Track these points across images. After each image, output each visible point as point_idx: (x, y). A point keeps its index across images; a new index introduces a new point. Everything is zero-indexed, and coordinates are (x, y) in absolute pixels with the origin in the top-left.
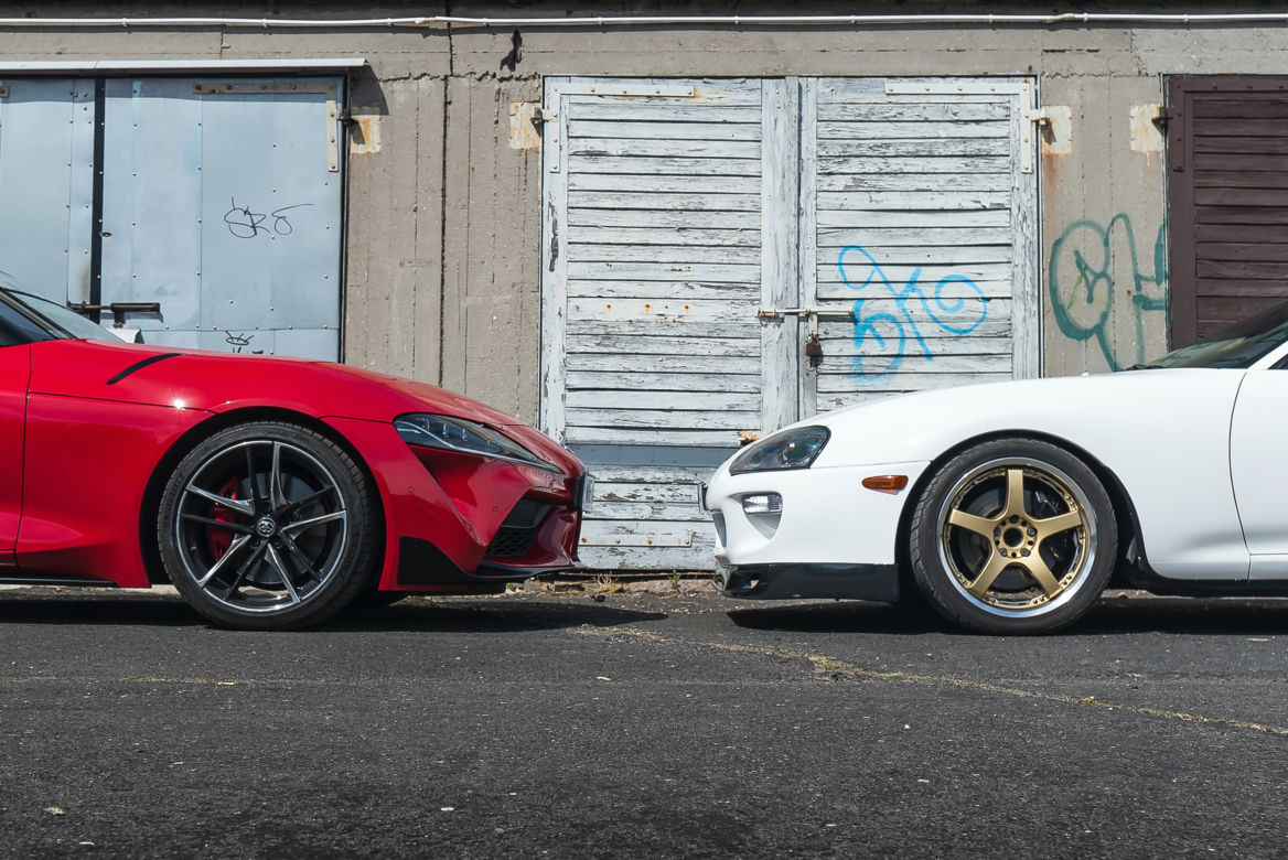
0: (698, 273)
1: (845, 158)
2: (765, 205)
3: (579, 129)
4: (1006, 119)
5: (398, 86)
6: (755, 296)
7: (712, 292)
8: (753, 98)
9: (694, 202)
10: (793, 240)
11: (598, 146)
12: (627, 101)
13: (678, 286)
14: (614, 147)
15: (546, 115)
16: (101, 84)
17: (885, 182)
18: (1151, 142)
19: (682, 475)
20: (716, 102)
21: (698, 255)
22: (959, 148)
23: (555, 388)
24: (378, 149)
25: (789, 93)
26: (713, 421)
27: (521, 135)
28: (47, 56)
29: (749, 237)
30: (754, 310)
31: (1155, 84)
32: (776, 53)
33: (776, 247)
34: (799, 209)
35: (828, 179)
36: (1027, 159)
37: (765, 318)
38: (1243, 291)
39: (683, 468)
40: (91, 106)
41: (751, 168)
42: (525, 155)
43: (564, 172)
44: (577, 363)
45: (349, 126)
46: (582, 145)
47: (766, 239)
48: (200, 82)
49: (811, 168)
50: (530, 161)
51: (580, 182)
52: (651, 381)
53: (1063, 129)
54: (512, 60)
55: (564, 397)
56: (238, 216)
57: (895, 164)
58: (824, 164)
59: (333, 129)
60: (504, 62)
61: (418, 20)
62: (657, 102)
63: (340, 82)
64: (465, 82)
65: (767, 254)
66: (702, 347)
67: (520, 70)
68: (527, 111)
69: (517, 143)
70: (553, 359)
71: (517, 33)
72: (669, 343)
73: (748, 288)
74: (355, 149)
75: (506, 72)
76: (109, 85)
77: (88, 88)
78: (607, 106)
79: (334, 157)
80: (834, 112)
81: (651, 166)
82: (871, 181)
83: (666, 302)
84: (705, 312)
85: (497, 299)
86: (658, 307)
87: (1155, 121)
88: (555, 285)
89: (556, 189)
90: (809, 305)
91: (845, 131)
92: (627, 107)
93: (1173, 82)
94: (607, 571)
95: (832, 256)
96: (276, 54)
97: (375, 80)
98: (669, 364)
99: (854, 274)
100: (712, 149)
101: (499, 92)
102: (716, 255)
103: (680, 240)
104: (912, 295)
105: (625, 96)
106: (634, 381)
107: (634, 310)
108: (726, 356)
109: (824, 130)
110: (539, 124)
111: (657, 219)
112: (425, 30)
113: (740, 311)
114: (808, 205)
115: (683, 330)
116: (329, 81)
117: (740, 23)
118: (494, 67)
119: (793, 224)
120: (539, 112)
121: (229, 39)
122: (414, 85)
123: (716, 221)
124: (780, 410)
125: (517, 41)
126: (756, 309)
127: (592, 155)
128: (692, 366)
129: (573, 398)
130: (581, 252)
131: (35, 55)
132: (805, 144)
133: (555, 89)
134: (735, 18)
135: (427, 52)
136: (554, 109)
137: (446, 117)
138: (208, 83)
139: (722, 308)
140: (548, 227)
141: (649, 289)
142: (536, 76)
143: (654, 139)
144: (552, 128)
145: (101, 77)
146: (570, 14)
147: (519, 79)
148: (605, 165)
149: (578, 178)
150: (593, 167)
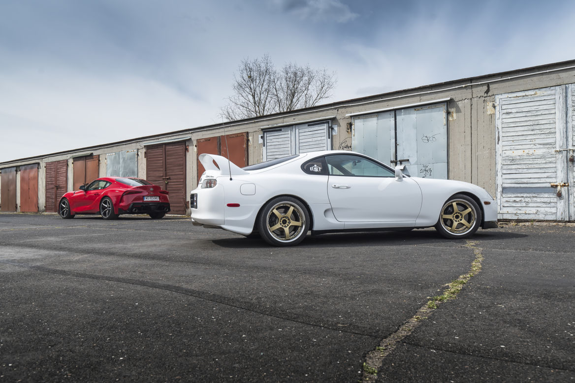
0: (538, 141)
2: (557, 121)
3: (504, 107)
5: (460, 102)
6: (555, 146)
7: (542, 146)
8: (553, 92)
9: (536, 123)
10: (565, 130)
11: (509, 111)
12: (517, 98)
13: (532, 145)
14: (514, 111)
15: (496, 105)
19: (534, 195)
20: (542, 95)
21: (538, 136)
23: (499, 174)
24: (455, 118)
25: (563, 89)
26: (543, 180)
27: (490, 110)
28: (385, 107)
29: (552, 130)
30: (553, 150)
32: (560, 78)
33: (560, 132)
34: (567, 121)
37: (556, 151)
39: (535, 193)
40: (394, 118)
41: (553, 112)
42: (491, 115)
43: (501, 118)
44: (505, 167)
45: (448, 113)
46: (505, 111)
47: (557, 131)
48: (415, 108)
49: (571, 109)
50: (492, 116)
51: (505, 121)
52: (525, 171)
54: (487, 92)
55: (502, 176)
56: (425, 138)
58: (574, 108)
59: (444, 115)
60: (485, 93)
61: (463, 86)
62: (525, 97)
63: (446, 103)
64: (476, 99)
65: (558, 135)
66: (539, 161)
67: (490, 94)
68: (491, 104)
69: (489, 113)
70: (499, 166)
71: (488, 85)
72: (530, 161)
73: (552, 145)
74: (450, 119)
75: (486, 95)
76: (397, 112)
77: (393, 113)
78: (512, 100)
79: (445, 122)
81: (524, 114)
83: (529, 150)
84: (540, 152)
85: (485, 153)
86: (527, 151)
88: (499, 148)
89: (498, 123)
90: (570, 147)
94: (514, 220)
96: (432, 99)
97: (454, 101)
98: (530, 166)
100: (541, 108)
101: (484, 100)
102: (543, 136)
103: (533, 133)
105: (517, 97)
106: (520, 171)
107: (520, 153)
108: (546, 163)
109: (574, 98)
110: (494, 107)
111: (526, 128)
112: (465, 88)
113: (550, 151)
114: (570, 120)
115: (534, 157)
116: (443, 104)
118: (483, 94)
119: (565, 125)
121: (422, 97)
122: (463, 102)
123: (542, 127)
124: (562, 176)
126: (554, 149)
127: (507, 113)
128: (536, 166)
129: (504, 176)
130: (505, 139)
131: (383, 108)
132: (568, 102)
133: (498, 98)
134: (548, 71)
135: (467, 93)
136: (498, 103)
137: (471, 109)
138: (417, 108)
139: (545, 150)
140: (497, 133)
141: (524, 147)
142: (493, 95)
143: (525, 107)
144: (497, 108)
145: (395, 110)
146: (502, 78)
147: (489, 96)
148: (511, 116)
149: (504, 120)
150: (508, 117)
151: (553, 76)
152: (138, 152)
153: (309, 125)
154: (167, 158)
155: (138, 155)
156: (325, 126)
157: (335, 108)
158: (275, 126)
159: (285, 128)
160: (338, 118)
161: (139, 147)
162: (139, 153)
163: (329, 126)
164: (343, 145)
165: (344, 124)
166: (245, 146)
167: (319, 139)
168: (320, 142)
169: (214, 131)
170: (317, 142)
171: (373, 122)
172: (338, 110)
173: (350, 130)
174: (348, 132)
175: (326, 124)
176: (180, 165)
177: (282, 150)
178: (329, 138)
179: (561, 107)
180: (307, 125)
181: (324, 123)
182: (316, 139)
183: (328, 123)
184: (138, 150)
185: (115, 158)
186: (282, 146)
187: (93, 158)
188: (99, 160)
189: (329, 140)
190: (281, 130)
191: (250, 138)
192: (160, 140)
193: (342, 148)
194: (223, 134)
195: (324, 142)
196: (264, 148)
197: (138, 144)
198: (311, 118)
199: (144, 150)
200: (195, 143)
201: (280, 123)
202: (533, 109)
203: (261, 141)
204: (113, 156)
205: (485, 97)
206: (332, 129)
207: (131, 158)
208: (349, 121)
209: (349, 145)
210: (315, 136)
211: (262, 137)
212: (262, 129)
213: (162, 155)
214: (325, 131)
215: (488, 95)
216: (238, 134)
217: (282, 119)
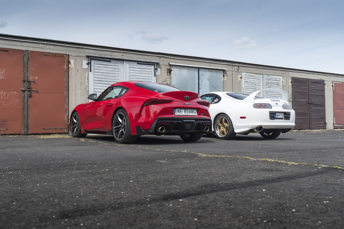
1: (268, 84)
3: (245, 79)
4: (280, 81)
5: (228, 72)
8: (260, 76)
11: (247, 81)
14: (248, 81)
16: (198, 69)
17: (271, 87)
18: (290, 84)
20: (257, 77)
22: (276, 84)
27: (239, 79)
28: (191, 65)
31: (290, 78)
32: (261, 71)
35: (267, 86)
36: (282, 85)
38: (297, 100)
40: (198, 72)
45: (224, 76)
48: (209, 70)
49: (265, 85)
50: (240, 82)
53: (284, 82)
54: (238, 70)
56: (213, 87)
57: (272, 85)
59: (222, 76)
61: (230, 64)
62: (252, 76)
64: (234, 72)
67: (239, 71)
74: (224, 79)
75: (238, 71)
76: (200, 69)
78: (247, 76)
79: (222, 81)
80: (267, 79)
87: (291, 82)
89: (243, 86)
91: (268, 81)
92: (249, 76)
93: (292, 78)
95: (267, 95)
96: (216, 67)
97: (226, 71)
100: (257, 82)
110: (241, 78)
116: (222, 71)
118: (237, 70)
120: (241, 76)
121: (211, 64)
125: (239, 67)
127: (246, 82)
133: (243, 74)
134: (258, 67)
135: (230, 68)
136: (243, 76)
137: (232, 76)
138: (210, 70)
140: (242, 90)
142: (241, 72)
143: (252, 80)
144: (243, 78)
146: (243, 65)
148: (247, 83)
149: (245, 85)
150: (246, 83)
151: (259, 69)
153: (138, 64)
156: (153, 67)
157: (158, 57)
158: (103, 56)
159: (115, 61)
160: (160, 63)
163: (155, 67)
164: (164, 82)
165: (164, 69)
166: (65, 67)
167: (147, 75)
168: (148, 78)
169: (14, 43)
170: (145, 78)
171: (185, 72)
172: (160, 58)
173: (169, 74)
174: (167, 75)
177: (111, 77)
178: (155, 76)
180: (136, 63)
182: (144, 75)
189: (155, 78)
190: (110, 61)
191: (72, 61)
194: (30, 49)
195: (151, 78)
196: (91, 73)
201: (109, 55)
202: (252, 82)
203: (85, 66)
206: (157, 70)
208: (169, 67)
209: (169, 83)
210: (143, 72)
211: (87, 63)
212: (88, 56)
214: (152, 70)
216: (57, 54)
217: (111, 53)
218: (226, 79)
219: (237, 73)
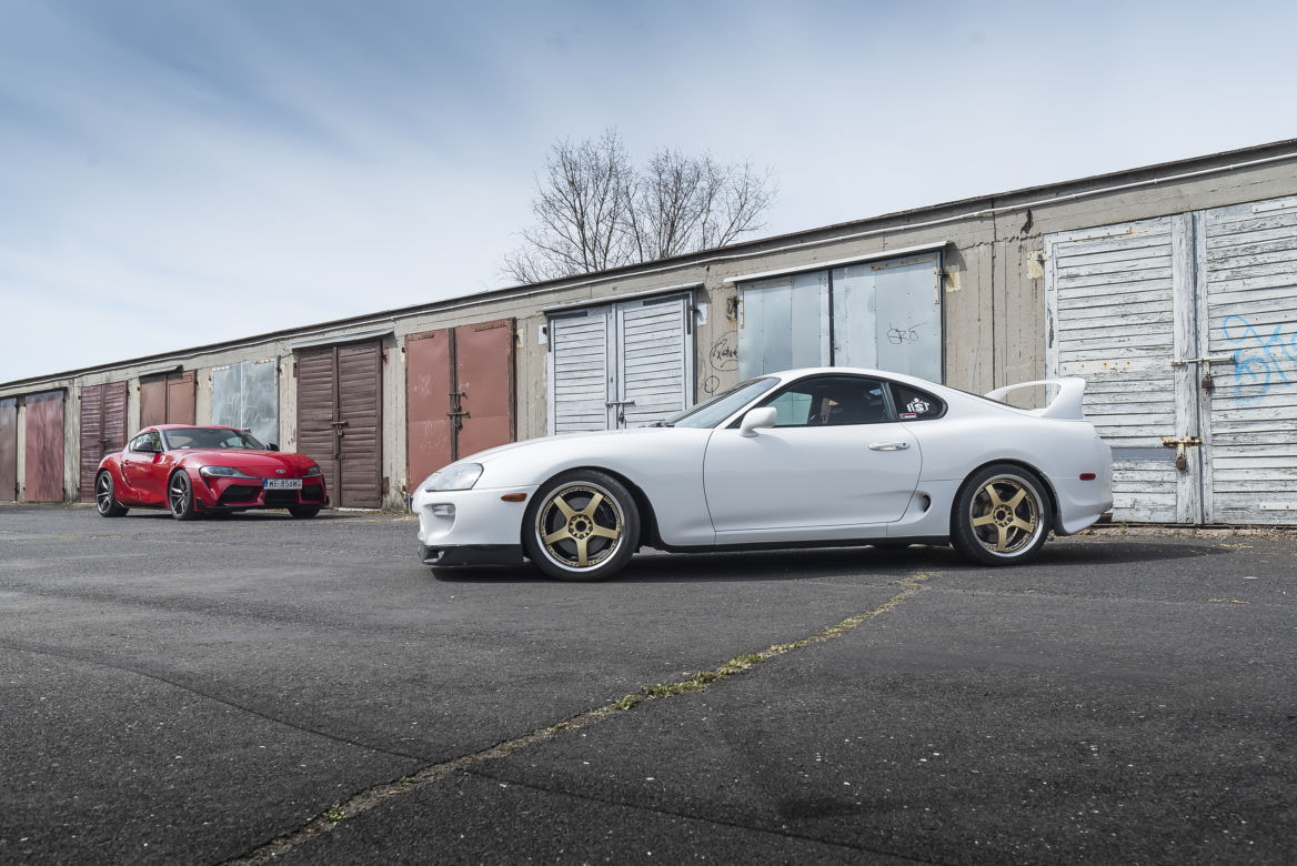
0: (1135, 342)
1: (1226, 259)
2: (1176, 296)
3: (1063, 263)
5: (969, 251)
6: (1170, 352)
7: (1143, 353)
8: (1166, 229)
9: (1131, 298)
10: (1192, 315)
11: (1074, 271)
12: (1091, 242)
13: (1123, 350)
14: (1084, 271)
15: (1045, 257)
16: (830, 271)
17: (1254, 271)
19: (1128, 465)
20: (1143, 235)
21: (1135, 330)
24: (960, 287)
25: (1186, 223)
26: (1146, 431)
27: (1033, 270)
28: (809, 262)
29: (1166, 317)
30: (1167, 364)
32: (1181, 197)
33: (1183, 321)
34: (1195, 295)
35: (1215, 274)
37: (1175, 365)
39: (1129, 461)
40: (827, 286)
41: (1166, 273)
42: (1035, 280)
43: (1056, 290)
45: (944, 277)
46: (1064, 272)
47: (1177, 317)
48: (873, 264)
49: (1204, 269)
50: (1037, 283)
51: (1065, 294)
52: (1108, 409)
54: (1027, 227)
56: (893, 333)
57: (1260, 259)
58: (1212, 265)
59: (935, 280)
60: (1023, 229)
61: (976, 214)
62: (1108, 240)
63: (939, 254)
64: (1002, 244)
65: (1177, 327)
66: (1138, 387)
67: (1033, 232)
68: (1035, 255)
69: (1031, 276)
71: (1029, 211)
72: (1118, 385)
73: (1165, 349)
74: (949, 289)
75: (1024, 235)
76: (834, 272)
77: (825, 275)
78: (1079, 247)
79: (936, 296)
80: (1217, 231)
81: (1105, 279)
82: (1245, 272)
83: (1117, 361)
84: (1140, 365)
85: (1022, 367)
86: (1111, 364)
88: (1052, 355)
89: (1051, 299)
90: (1204, 356)
91: (1225, 241)
92: (1091, 245)
95: (1219, 323)
96: (909, 244)
97: (956, 250)
98: (1118, 398)
99: (1233, 333)
100: (1141, 264)
101: (1021, 247)
102: (1146, 330)
103: (1124, 322)
104: (1274, 343)
105: (1089, 239)
106: (1098, 409)
107: (1098, 367)
108: (1153, 391)
109: (1211, 243)
110: (1042, 262)
111: (1110, 311)
112: (980, 218)
113: (1161, 363)
114: (1201, 292)
115: (1127, 377)
116: (932, 254)
117: (1158, 183)
118: (1017, 232)
119: (1192, 306)
120: (1040, 256)
121: (888, 239)
122: (976, 249)
123: (1144, 308)
124: (1187, 424)
125: (1030, 216)
126: (1171, 360)
127: (1071, 277)
128: (1132, 398)
130: (1066, 336)
131: (805, 263)
132: (1198, 253)
133: (1049, 240)
134: (1155, 180)
135: (982, 230)
136: (1049, 253)
137: (993, 267)
138: (876, 265)
139: (1149, 362)
140: (1048, 322)
141: (1105, 354)
142: (1039, 235)
143: (1108, 263)
144: (1048, 265)
145: (830, 269)
146: (1057, 195)
147: (1031, 238)
148: (1078, 282)
149: (1063, 293)
150: (1072, 284)
151: (1168, 191)
152: (279, 363)
153: (645, 304)
154: (342, 377)
155: (279, 370)
156: (680, 305)
157: (703, 264)
158: (574, 304)
159: (595, 310)
160: (708, 286)
161: (282, 353)
162: (282, 367)
163: (688, 303)
164: (719, 348)
165: (719, 300)
166: (509, 351)
167: (668, 334)
168: (670, 341)
170: (664, 343)
171: (783, 294)
172: (708, 269)
173: (733, 315)
174: (729, 318)
175: (681, 301)
176: (369, 394)
177: (588, 359)
178: (689, 333)
179: (1183, 262)
180: (641, 302)
181: (678, 298)
182: (660, 335)
183: (688, 296)
184: (279, 358)
185: (230, 376)
186: (588, 351)
187: (181, 377)
188: (196, 383)
189: (689, 338)
190: (585, 314)
191: (520, 332)
192: (326, 336)
193: (717, 354)
194: (462, 323)
195: (678, 340)
196: (550, 356)
197: (279, 345)
198: (651, 287)
199: (292, 360)
200: (401, 343)
201: (584, 298)
202: (1124, 266)
203: (543, 339)
204: (227, 373)
205: (1022, 240)
206: (696, 311)
207: (264, 378)
208: (733, 293)
209: (732, 349)
210: (658, 327)
211: (545, 331)
212: (546, 313)
213: (330, 370)
214: (680, 316)
215: (1029, 235)
216: (495, 322)
217: (588, 288)
218: (958, 287)
219: (1019, 243)
